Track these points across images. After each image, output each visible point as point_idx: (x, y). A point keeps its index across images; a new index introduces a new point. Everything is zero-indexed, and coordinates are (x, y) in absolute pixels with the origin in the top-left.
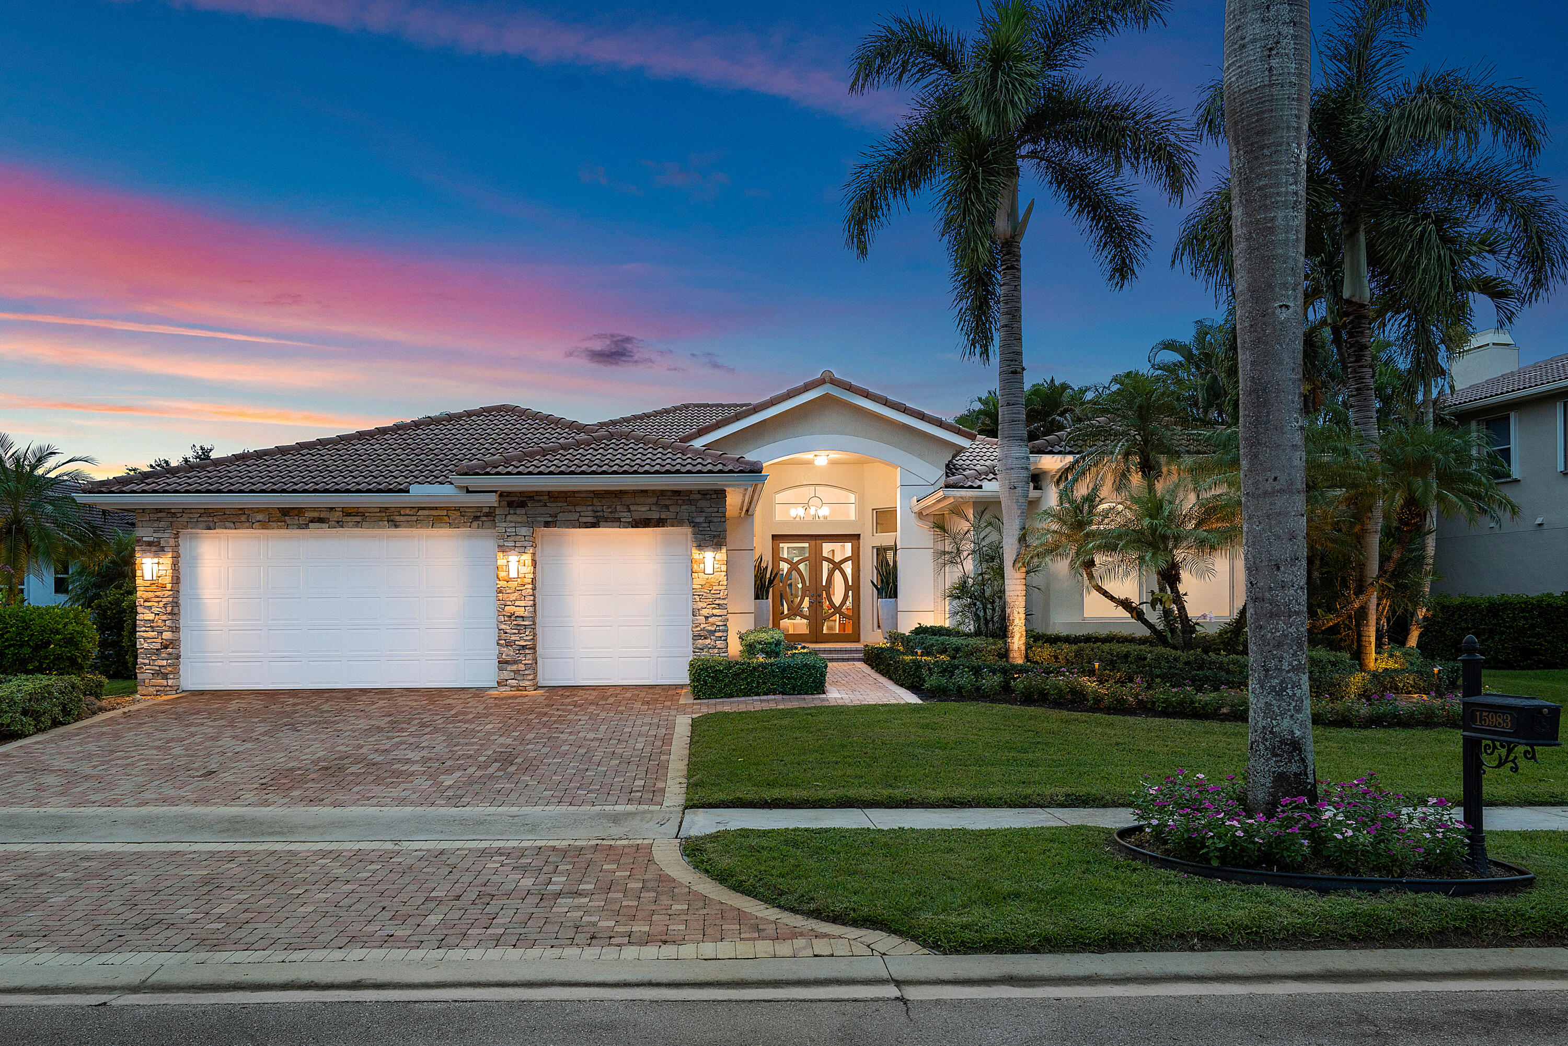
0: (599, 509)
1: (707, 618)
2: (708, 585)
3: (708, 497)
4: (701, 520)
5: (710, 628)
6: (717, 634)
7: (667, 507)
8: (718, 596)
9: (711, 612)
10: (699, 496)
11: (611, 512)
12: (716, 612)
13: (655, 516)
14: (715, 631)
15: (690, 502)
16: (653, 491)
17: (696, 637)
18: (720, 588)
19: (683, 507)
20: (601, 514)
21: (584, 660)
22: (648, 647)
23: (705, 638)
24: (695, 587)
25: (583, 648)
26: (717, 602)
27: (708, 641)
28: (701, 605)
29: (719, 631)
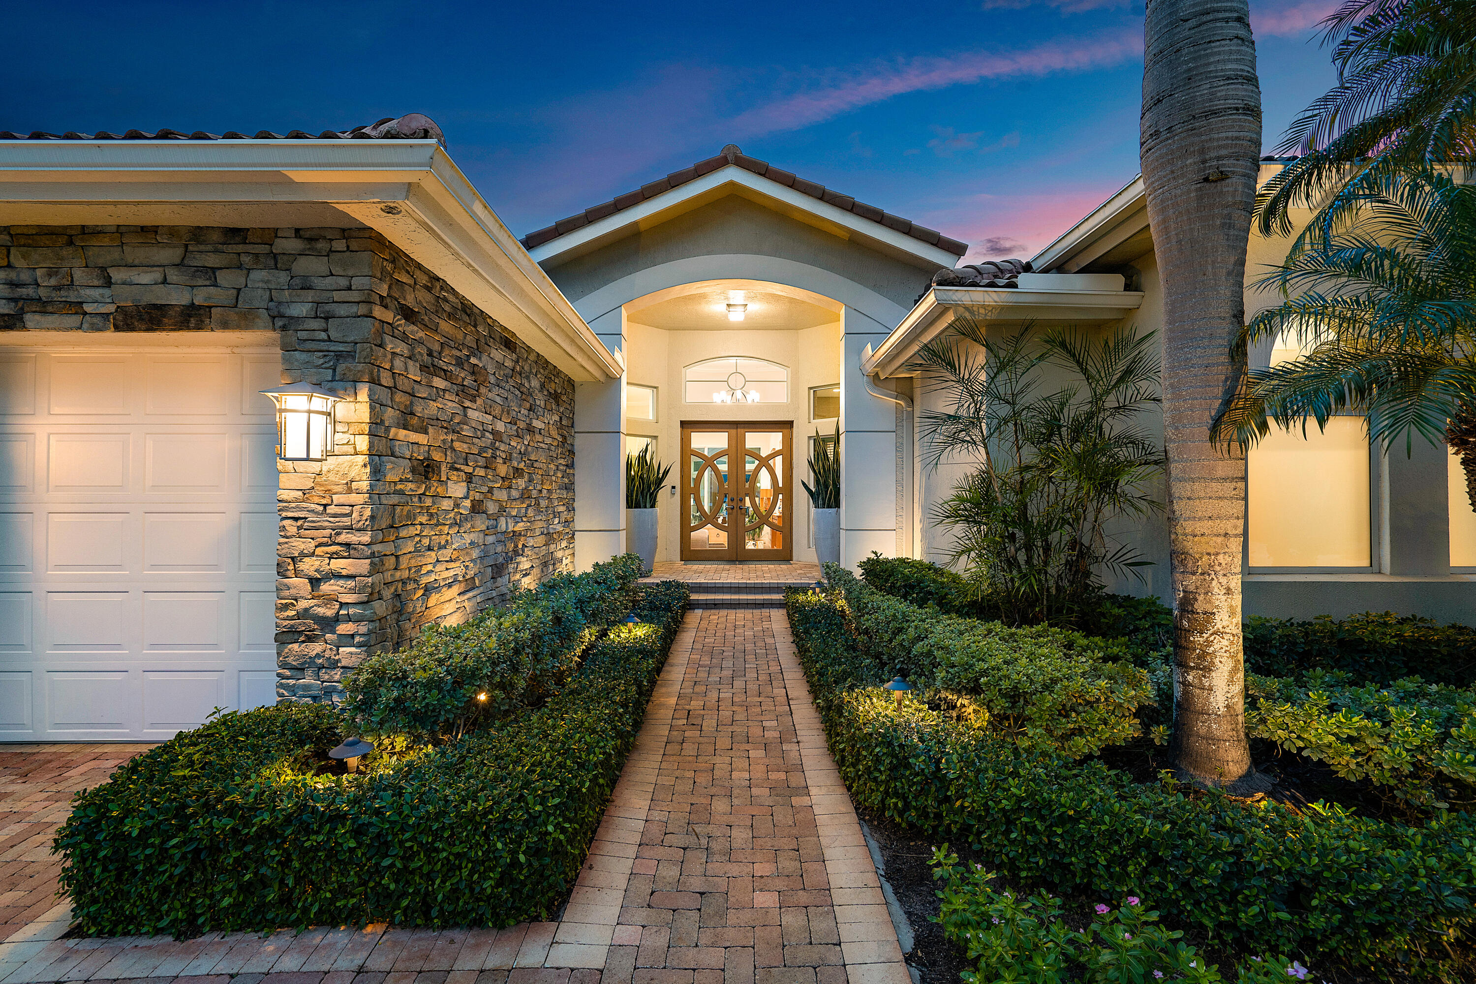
0: (25, 277)
1: (315, 582)
2: (319, 491)
3: (321, 245)
4: (300, 309)
5: (321, 611)
6: (344, 628)
7: (211, 273)
8: (346, 521)
9: (327, 566)
10: (292, 245)
11: (58, 288)
12: (337, 565)
13: (178, 297)
14: (337, 619)
15: (275, 261)
16: (173, 231)
17: (285, 636)
18: (354, 498)
19: (256, 275)
20: (30, 291)
21: (56, 677)
22: (215, 646)
23: (310, 639)
24: (285, 495)
25: (57, 646)
26: (343, 538)
27: (316, 648)
28: (300, 545)
29: (349, 619)
